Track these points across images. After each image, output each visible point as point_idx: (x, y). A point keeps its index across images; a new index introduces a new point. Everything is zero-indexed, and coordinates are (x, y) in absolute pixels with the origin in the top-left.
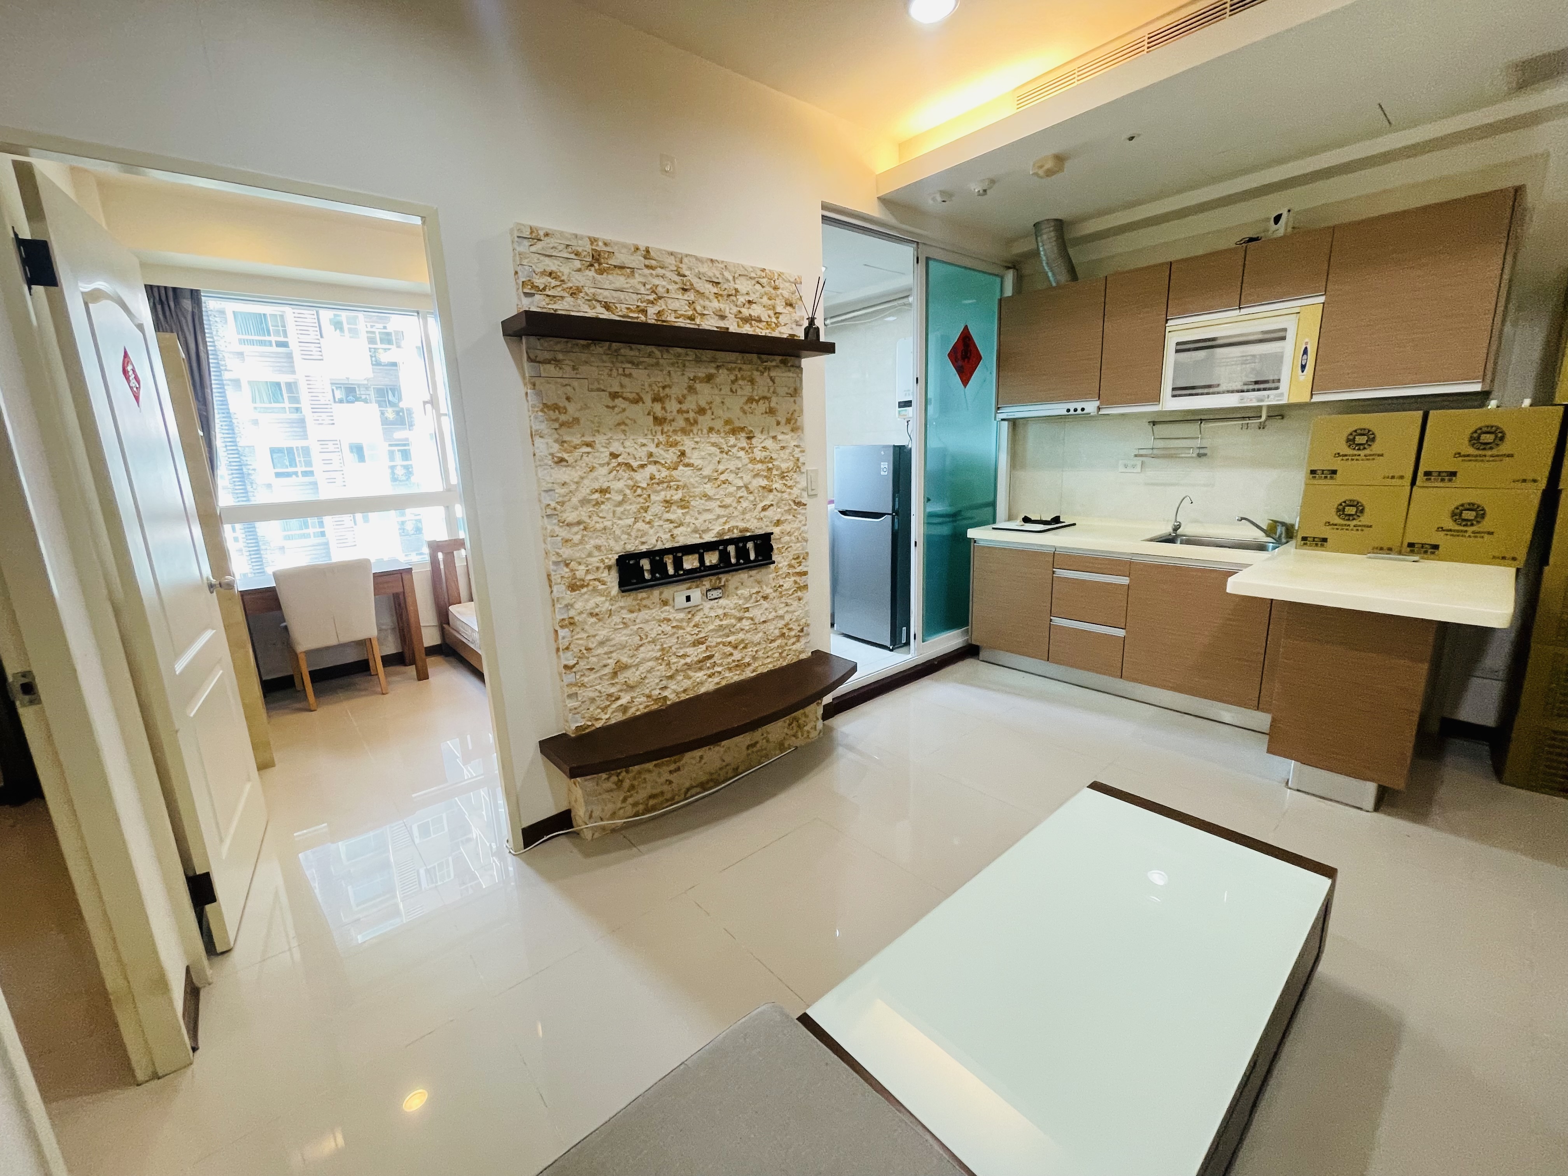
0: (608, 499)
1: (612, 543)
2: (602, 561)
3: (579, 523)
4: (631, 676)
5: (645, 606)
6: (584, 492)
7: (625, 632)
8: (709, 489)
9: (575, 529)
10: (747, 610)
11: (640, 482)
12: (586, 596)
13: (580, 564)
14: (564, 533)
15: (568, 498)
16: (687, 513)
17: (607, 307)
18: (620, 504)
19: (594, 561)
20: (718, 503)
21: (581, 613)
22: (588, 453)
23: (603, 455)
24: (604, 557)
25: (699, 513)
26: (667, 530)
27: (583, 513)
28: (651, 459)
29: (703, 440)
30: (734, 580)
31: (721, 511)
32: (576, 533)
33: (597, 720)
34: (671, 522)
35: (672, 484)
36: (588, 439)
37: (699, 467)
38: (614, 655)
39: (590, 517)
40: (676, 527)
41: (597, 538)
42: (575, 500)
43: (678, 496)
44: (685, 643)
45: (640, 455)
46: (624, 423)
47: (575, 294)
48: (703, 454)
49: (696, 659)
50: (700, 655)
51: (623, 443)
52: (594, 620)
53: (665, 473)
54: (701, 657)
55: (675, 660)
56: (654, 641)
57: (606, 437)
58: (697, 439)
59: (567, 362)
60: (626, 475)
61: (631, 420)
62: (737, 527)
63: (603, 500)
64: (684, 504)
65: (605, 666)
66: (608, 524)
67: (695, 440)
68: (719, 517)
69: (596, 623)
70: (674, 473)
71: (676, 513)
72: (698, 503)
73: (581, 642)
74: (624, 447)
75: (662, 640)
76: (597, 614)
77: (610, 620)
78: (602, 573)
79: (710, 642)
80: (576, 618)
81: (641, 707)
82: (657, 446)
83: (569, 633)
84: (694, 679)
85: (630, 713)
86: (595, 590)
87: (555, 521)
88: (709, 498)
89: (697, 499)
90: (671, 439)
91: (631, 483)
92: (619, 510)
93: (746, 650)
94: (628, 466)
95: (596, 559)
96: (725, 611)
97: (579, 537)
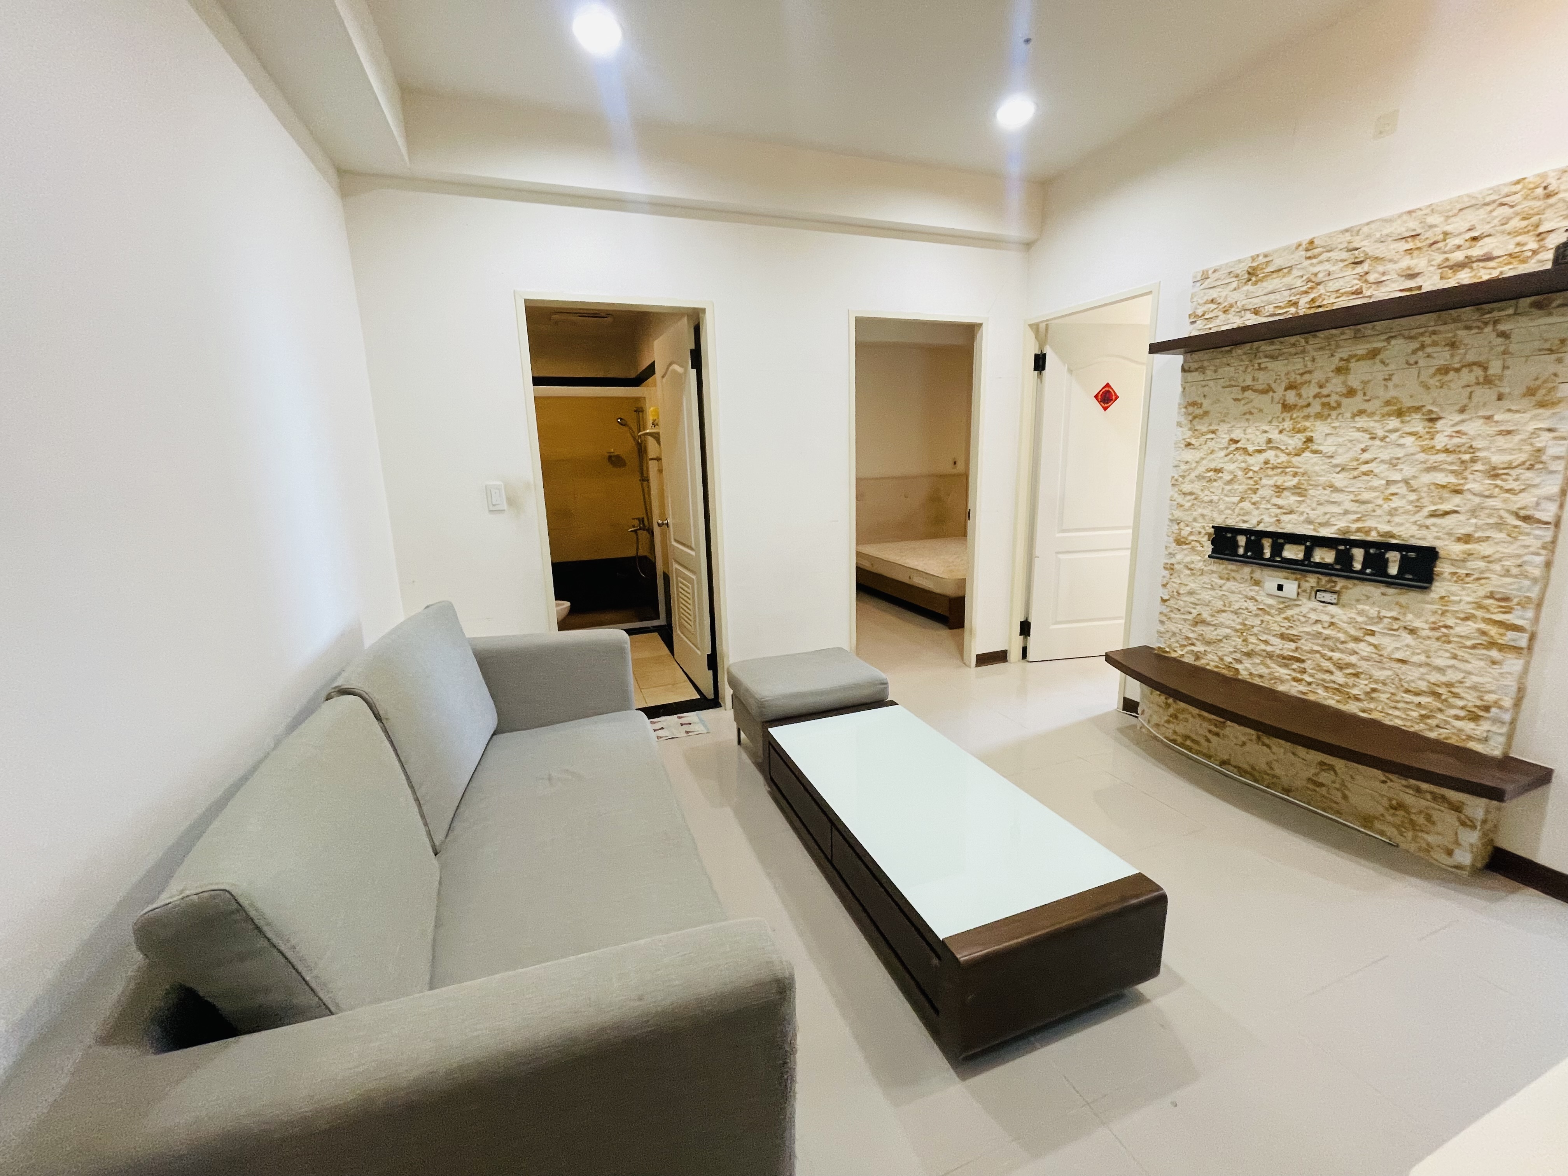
0: (1221, 478)
1: (1215, 515)
2: (1204, 527)
3: (1191, 494)
4: (1210, 633)
5: (1234, 578)
6: (1201, 469)
7: (1211, 592)
8: (1340, 480)
9: (1189, 498)
10: (1372, 633)
11: (1253, 465)
12: (1186, 552)
13: (1187, 526)
14: (1180, 499)
15: (1188, 473)
16: (1303, 501)
17: (1256, 312)
18: (1230, 482)
19: (1197, 526)
20: (1352, 497)
21: (1179, 563)
22: (1212, 439)
23: (1223, 441)
24: (1206, 525)
25: (1320, 504)
26: (1273, 515)
27: (1196, 487)
28: (1269, 445)
29: (1344, 425)
30: (1357, 590)
31: (1354, 507)
32: (1189, 501)
33: (1175, 651)
34: (1280, 507)
35: (1288, 470)
36: (1212, 428)
37: (1329, 454)
38: (1198, 607)
39: (1202, 490)
40: (1285, 513)
41: (1204, 508)
42: (1193, 475)
43: (1292, 482)
44: (1268, 629)
45: (1258, 440)
46: (1251, 413)
47: (1227, 310)
48: (1340, 440)
49: (1278, 652)
50: (1285, 651)
51: (1245, 430)
52: (1188, 572)
53: (1283, 458)
54: (1286, 653)
55: (1255, 641)
56: (1236, 613)
57: (1229, 425)
58: (1337, 424)
59: (1211, 368)
60: (1241, 458)
61: (1257, 408)
62: (1376, 528)
63: (1215, 478)
64: (1298, 490)
65: (1190, 613)
66: (1215, 498)
67: (1333, 425)
68: (1346, 512)
69: (1189, 576)
70: (1295, 460)
71: (1289, 500)
72: (1318, 492)
73: (1175, 585)
74: (1245, 434)
75: (1244, 616)
76: (1192, 570)
77: (1201, 577)
78: (1203, 537)
79: (1302, 644)
80: (1176, 566)
81: (1212, 664)
82: (1281, 432)
83: (1168, 576)
84: (1272, 670)
85: (1201, 663)
86: (1193, 548)
87: (1177, 489)
88: (1335, 489)
89: (1320, 488)
90: (1299, 426)
91: (1243, 465)
92: (1228, 487)
93: (1357, 680)
94: (1245, 450)
95: (1199, 525)
96: (1333, 620)
97: (1189, 504)
